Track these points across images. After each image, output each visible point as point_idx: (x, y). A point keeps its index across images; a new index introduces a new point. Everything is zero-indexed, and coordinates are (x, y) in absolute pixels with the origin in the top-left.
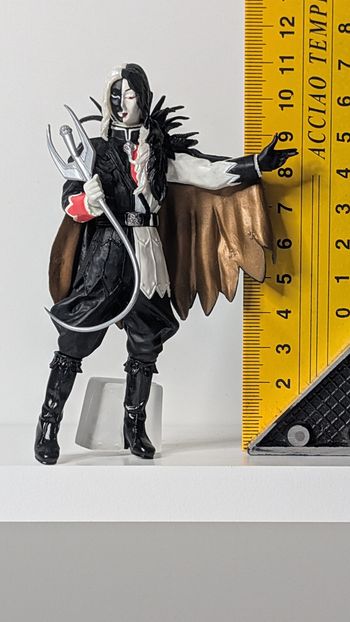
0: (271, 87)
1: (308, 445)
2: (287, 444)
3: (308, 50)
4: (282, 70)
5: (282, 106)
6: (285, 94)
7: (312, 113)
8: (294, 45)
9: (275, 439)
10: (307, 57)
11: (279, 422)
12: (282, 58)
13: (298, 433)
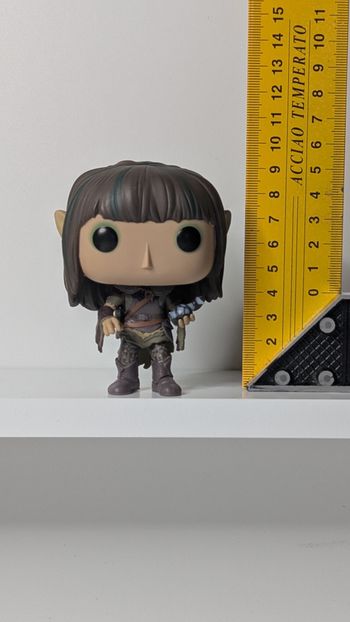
0: (265, 135)
1: (289, 384)
2: (274, 384)
3: (291, 109)
4: (273, 123)
5: (272, 148)
6: (275, 140)
7: (293, 153)
8: (283, 105)
9: (266, 380)
10: (290, 113)
11: (269, 368)
12: (273, 115)
13: (282, 376)
